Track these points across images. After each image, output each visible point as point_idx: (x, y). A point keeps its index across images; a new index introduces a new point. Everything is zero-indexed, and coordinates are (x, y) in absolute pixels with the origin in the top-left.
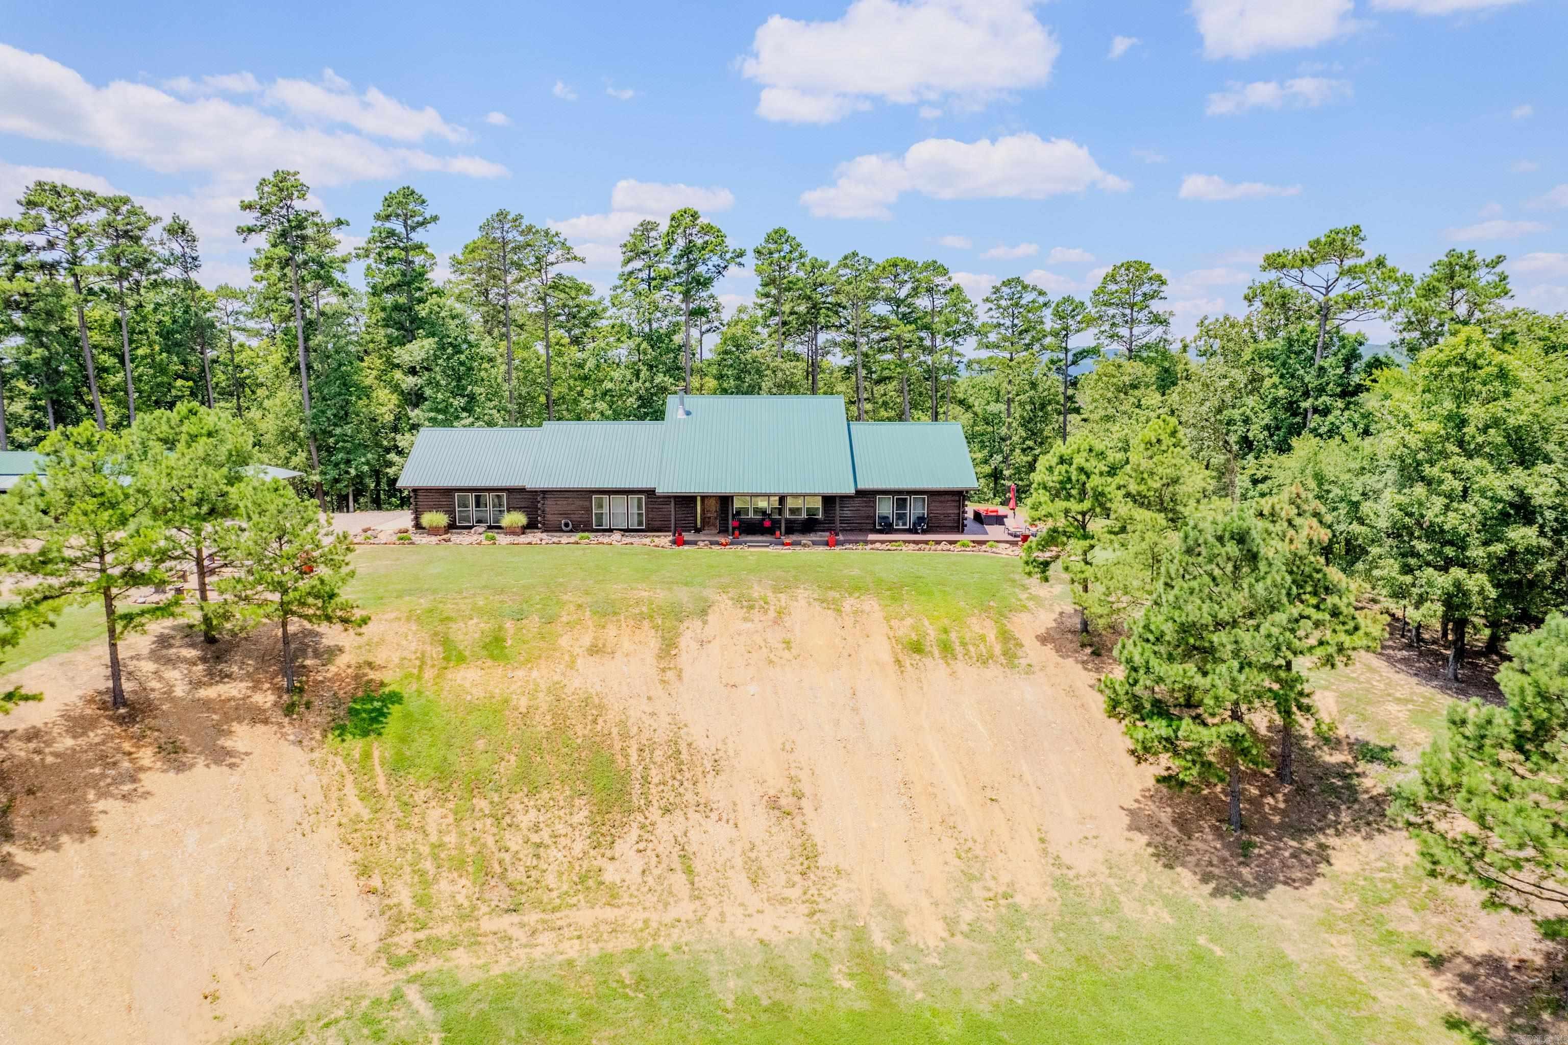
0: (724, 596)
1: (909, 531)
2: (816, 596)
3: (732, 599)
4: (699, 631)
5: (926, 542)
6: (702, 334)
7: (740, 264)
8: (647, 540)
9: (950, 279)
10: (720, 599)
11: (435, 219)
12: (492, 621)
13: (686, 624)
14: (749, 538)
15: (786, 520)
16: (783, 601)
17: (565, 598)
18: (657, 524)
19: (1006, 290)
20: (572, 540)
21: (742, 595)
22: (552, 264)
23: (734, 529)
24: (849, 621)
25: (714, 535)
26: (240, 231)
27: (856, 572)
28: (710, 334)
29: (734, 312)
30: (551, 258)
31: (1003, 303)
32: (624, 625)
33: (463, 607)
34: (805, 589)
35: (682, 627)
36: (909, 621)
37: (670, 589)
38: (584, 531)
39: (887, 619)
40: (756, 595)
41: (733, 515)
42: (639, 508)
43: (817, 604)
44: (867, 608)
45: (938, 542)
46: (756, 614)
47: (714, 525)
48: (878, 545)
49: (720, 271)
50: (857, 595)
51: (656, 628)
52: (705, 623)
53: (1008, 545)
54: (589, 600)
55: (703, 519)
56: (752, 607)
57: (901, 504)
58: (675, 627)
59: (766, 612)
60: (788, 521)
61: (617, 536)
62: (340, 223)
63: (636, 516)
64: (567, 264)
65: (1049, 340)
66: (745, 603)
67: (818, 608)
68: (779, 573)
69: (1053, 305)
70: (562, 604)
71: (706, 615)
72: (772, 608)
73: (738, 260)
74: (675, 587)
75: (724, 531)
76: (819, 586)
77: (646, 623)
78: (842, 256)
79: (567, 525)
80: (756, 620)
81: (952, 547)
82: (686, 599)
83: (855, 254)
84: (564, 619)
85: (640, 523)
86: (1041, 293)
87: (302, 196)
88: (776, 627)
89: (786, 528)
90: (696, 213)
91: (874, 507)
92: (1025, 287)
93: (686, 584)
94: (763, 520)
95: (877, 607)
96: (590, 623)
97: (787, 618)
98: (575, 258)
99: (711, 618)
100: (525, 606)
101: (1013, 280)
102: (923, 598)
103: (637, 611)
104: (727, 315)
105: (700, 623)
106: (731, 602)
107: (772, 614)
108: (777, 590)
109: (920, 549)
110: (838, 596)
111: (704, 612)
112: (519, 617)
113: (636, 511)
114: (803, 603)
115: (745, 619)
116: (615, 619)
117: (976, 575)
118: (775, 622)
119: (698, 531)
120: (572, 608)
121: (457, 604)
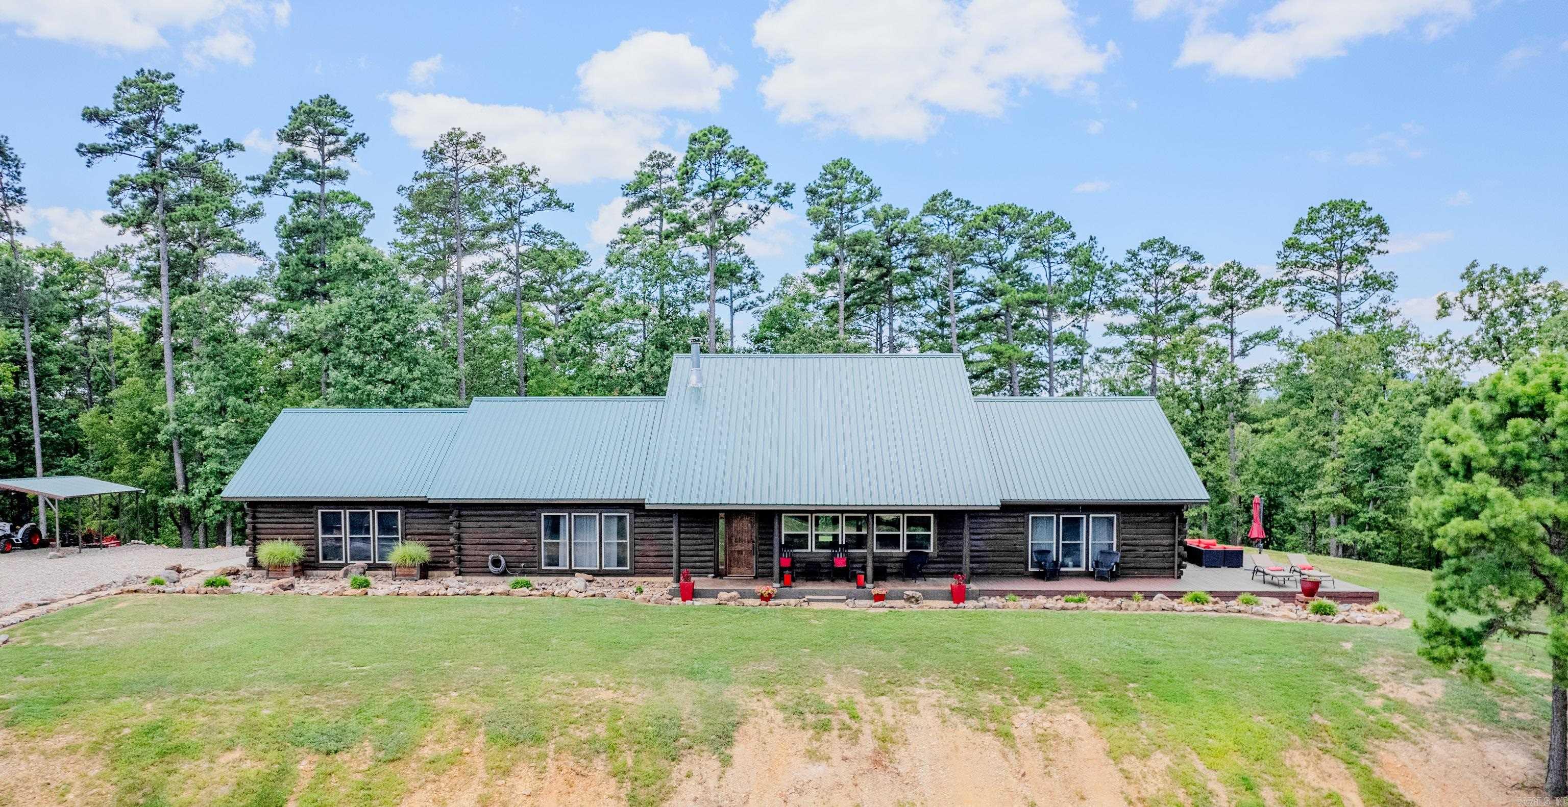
0: (767, 702)
1: (1088, 575)
2: (953, 702)
3: (784, 708)
4: (712, 783)
5: (1129, 595)
6: (734, 311)
7: (786, 205)
8: (629, 586)
9: (1073, 236)
10: (755, 705)
11: (361, 139)
12: (272, 755)
13: (684, 766)
14: (810, 586)
15: (874, 556)
16: (888, 712)
17: (441, 702)
18: (651, 561)
19: (1145, 256)
20: (500, 589)
21: (802, 700)
22: (528, 212)
23: (782, 570)
24: (1033, 762)
25: (748, 581)
26: (82, 150)
27: (1021, 651)
28: (743, 312)
29: (777, 284)
30: (527, 205)
31: (1144, 272)
32: (551, 766)
33: (225, 719)
34: (931, 687)
35: (678, 771)
36: (1161, 761)
37: (658, 686)
38: (523, 573)
39: (1114, 755)
40: (831, 699)
41: (781, 546)
42: (621, 534)
43: (955, 719)
44: (1065, 731)
45: (1149, 596)
46: (833, 743)
47: (748, 564)
48: (1041, 600)
49: (758, 214)
50: (1037, 699)
51: (618, 774)
52: (726, 762)
53: (1276, 601)
54: (489, 708)
55: (729, 554)
56: (825, 727)
57: (1072, 528)
58: (660, 775)
59: (854, 738)
60: (877, 559)
61: (578, 581)
62: (230, 146)
63: (615, 549)
64: (547, 212)
65: (1205, 322)
66: (810, 718)
67: (963, 730)
68: (872, 652)
69: (1211, 275)
70: (428, 716)
71: (729, 744)
72: (867, 729)
73: (784, 199)
74: (669, 682)
75: (763, 575)
76: (956, 681)
77: (599, 763)
78: (930, 196)
79: (496, 563)
80: (836, 756)
81: (1175, 603)
82: (688, 709)
83: (947, 195)
84: (427, 753)
85: (621, 562)
86: (1197, 257)
87: (174, 104)
88: (881, 776)
89: (875, 569)
90: (725, 132)
91: (1024, 534)
92: (1173, 250)
93: (692, 674)
94: (834, 555)
95: (1085, 729)
96: (479, 763)
97: (901, 753)
98: (559, 203)
99: (738, 751)
100: (352, 723)
101: (1156, 241)
102: (1174, 708)
103: (584, 736)
104: (768, 285)
105: (715, 764)
106: (779, 716)
107: (868, 744)
108: (874, 690)
109: (1120, 607)
110: (999, 702)
111: (725, 739)
112: (333, 745)
113: (615, 540)
114: (929, 717)
115: (812, 755)
116: (534, 752)
117: (1260, 659)
118: (877, 763)
119: (719, 574)
120: (450, 725)
121: (215, 714)
